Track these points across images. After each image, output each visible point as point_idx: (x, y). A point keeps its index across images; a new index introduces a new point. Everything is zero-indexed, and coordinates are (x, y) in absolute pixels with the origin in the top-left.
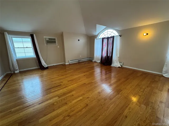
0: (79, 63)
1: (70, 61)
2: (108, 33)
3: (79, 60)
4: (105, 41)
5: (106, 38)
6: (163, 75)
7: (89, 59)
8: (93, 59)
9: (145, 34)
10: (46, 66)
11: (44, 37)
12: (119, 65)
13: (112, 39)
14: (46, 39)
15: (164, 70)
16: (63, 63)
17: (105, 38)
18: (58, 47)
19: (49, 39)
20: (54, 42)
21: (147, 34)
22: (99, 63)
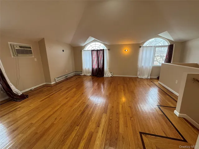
0: (67, 79)
1: (56, 78)
2: (96, 45)
3: (65, 76)
4: (95, 53)
5: (96, 51)
6: (138, 77)
7: (75, 73)
8: (81, 73)
9: (126, 50)
10: (20, 93)
11: (9, 43)
12: (110, 75)
13: (101, 52)
14: (15, 46)
15: (138, 74)
16: (45, 83)
17: (94, 50)
18: (36, 60)
19: (21, 47)
20: (30, 52)
21: (125, 50)
22: (90, 76)
